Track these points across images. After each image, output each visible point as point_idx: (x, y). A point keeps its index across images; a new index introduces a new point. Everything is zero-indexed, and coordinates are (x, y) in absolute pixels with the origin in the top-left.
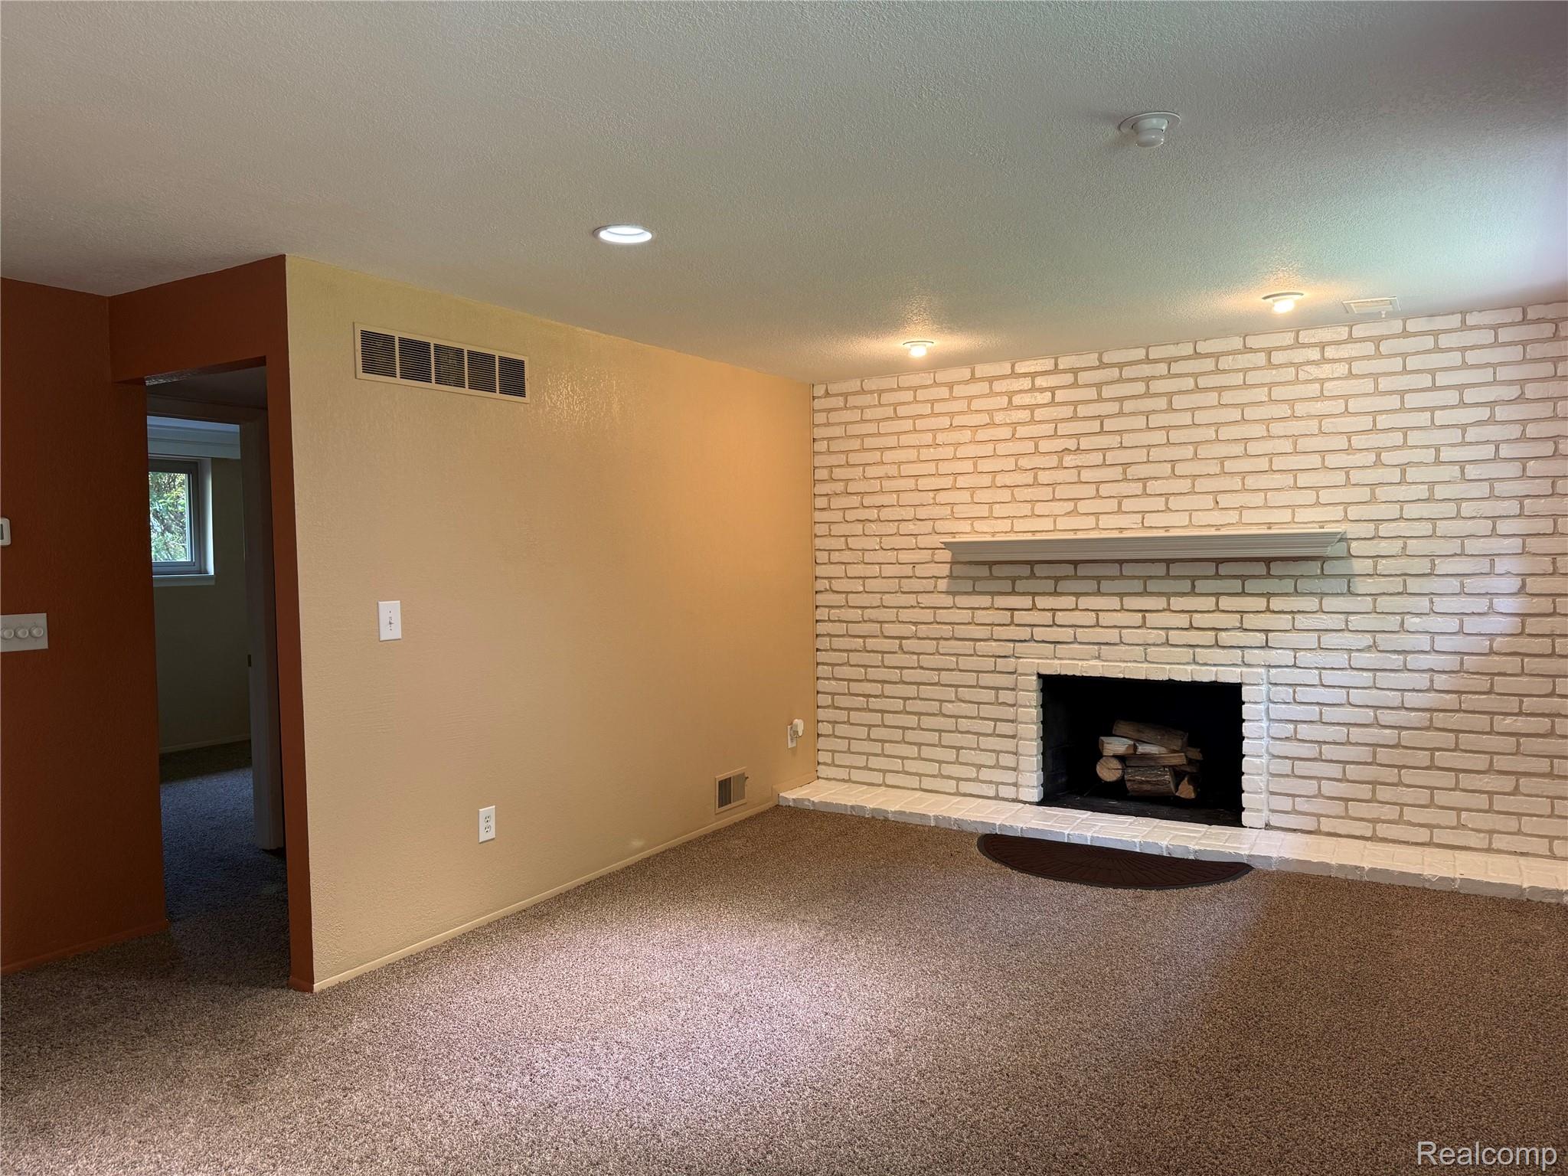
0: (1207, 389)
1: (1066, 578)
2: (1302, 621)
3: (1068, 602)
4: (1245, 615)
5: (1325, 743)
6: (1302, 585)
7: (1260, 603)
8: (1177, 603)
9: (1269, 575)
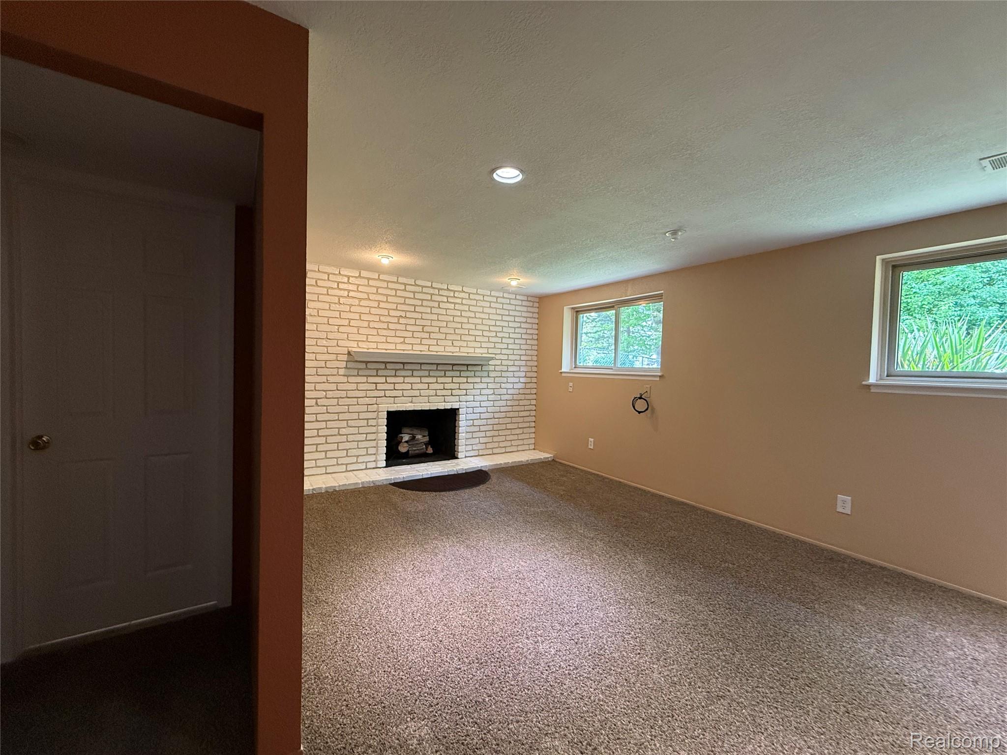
0: (450, 303)
1: (400, 369)
2: (476, 386)
3: (401, 380)
4: (461, 384)
5: (481, 425)
6: (477, 374)
7: (465, 380)
8: (440, 380)
9: (468, 370)
